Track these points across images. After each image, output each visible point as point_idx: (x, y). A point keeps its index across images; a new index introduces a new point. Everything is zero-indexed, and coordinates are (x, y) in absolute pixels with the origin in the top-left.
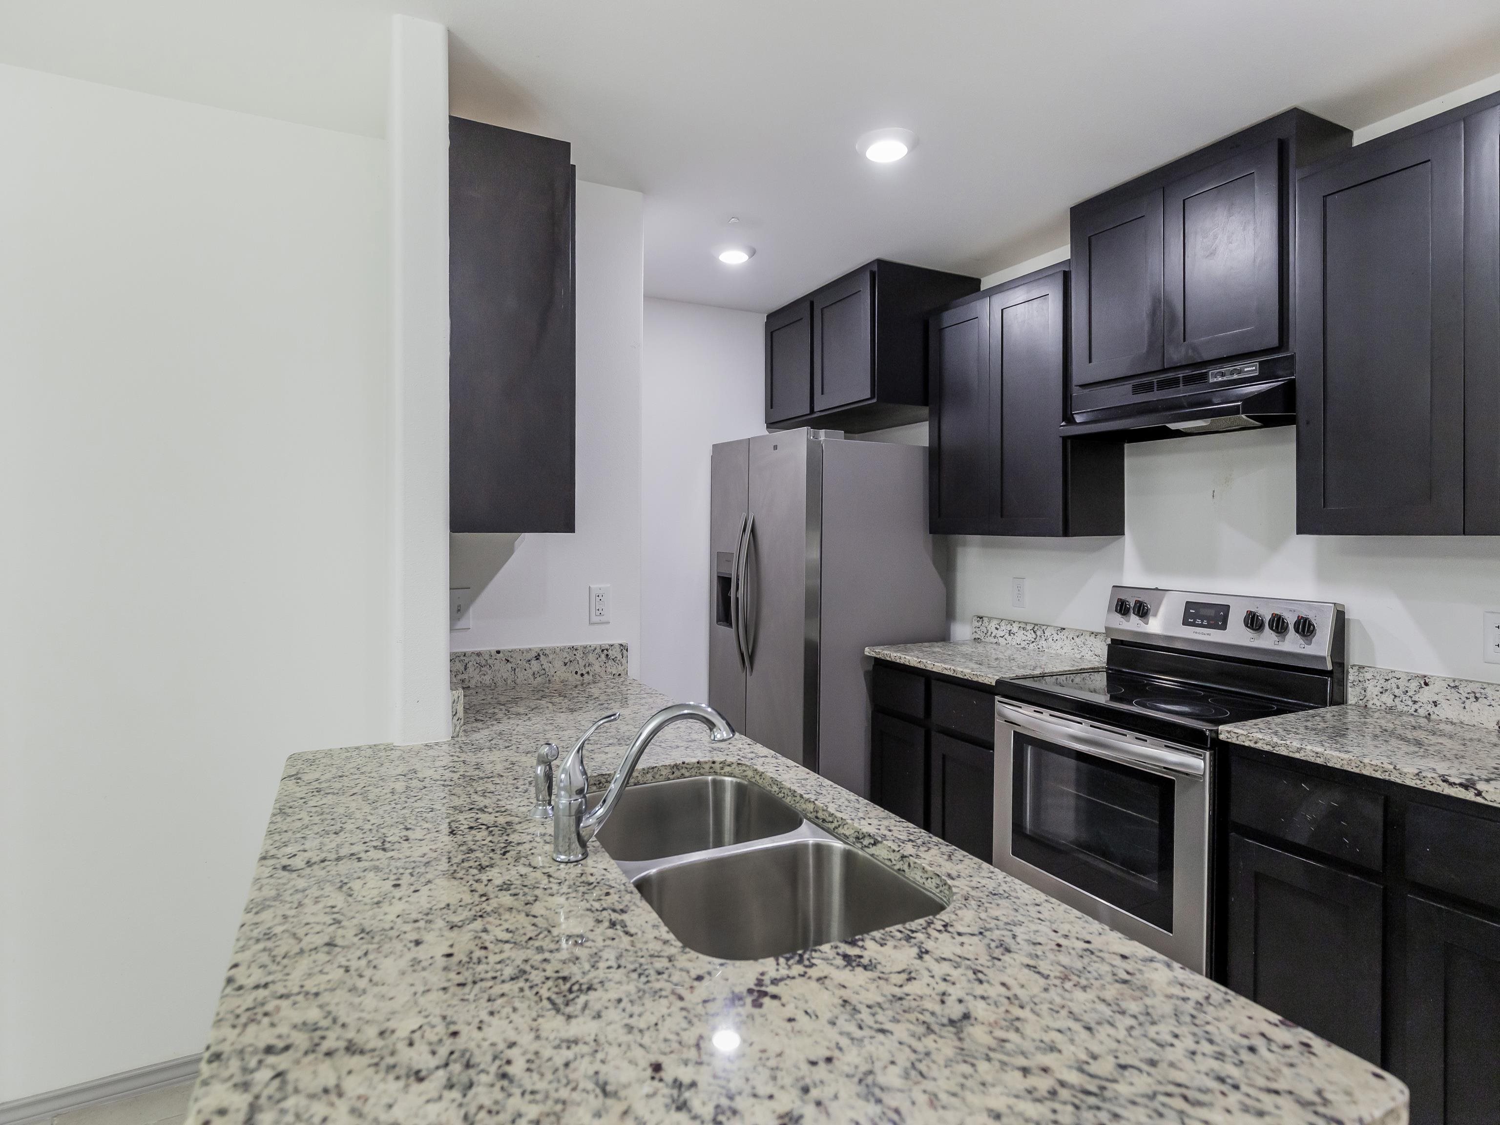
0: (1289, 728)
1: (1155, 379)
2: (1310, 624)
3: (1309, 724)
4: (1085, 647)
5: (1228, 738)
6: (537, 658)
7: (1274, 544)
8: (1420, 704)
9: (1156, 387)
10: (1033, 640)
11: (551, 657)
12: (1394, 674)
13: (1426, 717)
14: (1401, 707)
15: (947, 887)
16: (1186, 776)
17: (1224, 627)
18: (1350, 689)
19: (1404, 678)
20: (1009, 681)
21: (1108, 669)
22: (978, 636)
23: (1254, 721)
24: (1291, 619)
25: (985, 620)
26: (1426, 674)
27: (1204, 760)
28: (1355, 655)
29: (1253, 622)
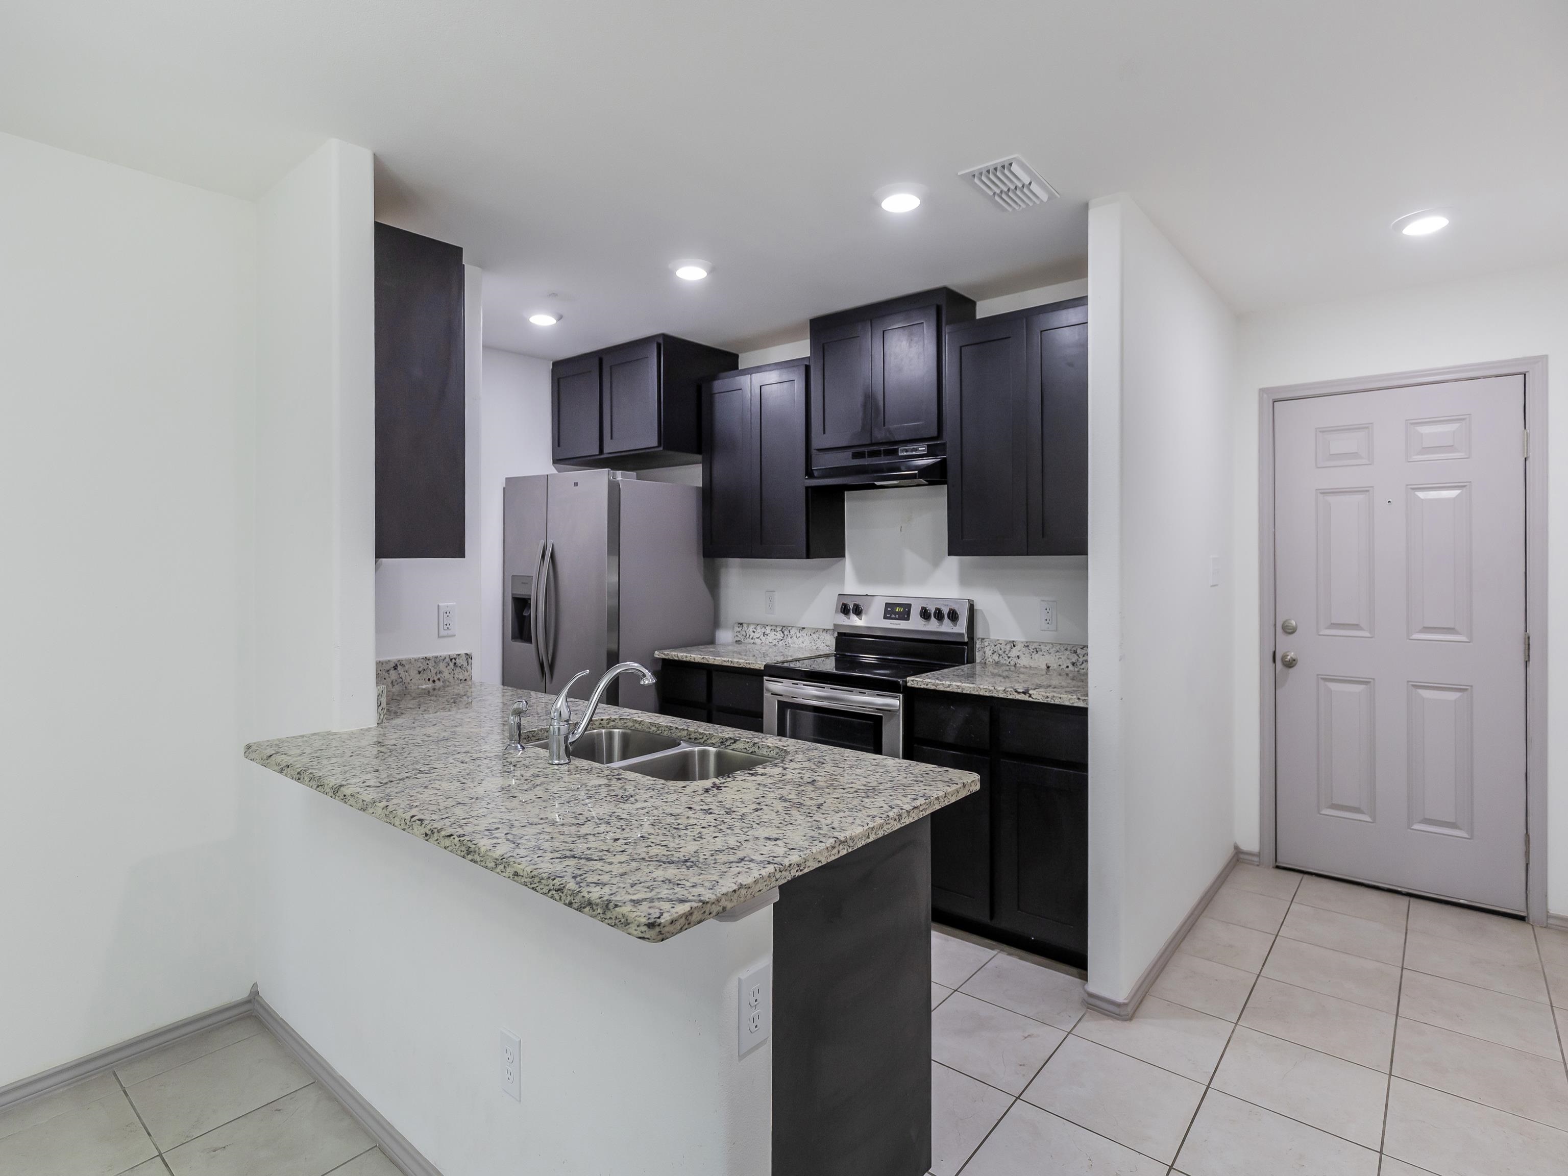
0: (944, 676)
1: (866, 450)
2: (956, 613)
3: (955, 673)
4: (819, 641)
5: (912, 684)
6: (395, 668)
7: (936, 563)
8: (1011, 658)
9: (866, 455)
10: (782, 638)
11: (407, 667)
12: (999, 642)
13: (1014, 666)
14: (1002, 661)
15: (783, 751)
16: (888, 712)
17: (908, 619)
18: (977, 653)
19: (1004, 643)
20: (773, 664)
21: (835, 655)
22: (739, 639)
23: (926, 674)
24: (945, 611)
25: (745, 626)
26: (1013, 640)
27: (899, 700)
28: (979, 632)
29: (925, 614)
